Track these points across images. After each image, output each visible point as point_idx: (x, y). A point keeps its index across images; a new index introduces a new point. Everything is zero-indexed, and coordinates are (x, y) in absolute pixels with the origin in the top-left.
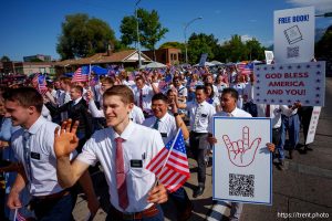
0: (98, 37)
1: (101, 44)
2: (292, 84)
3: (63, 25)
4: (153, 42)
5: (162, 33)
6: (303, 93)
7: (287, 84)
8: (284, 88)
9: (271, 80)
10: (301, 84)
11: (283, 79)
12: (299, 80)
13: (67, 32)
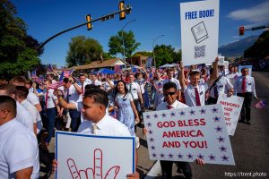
0: (92, 50)
1: (94, 55)
2: (190, 134)
3: (70, 44)
4: (130, 52)
5: (136, 46)
6: (204, 145)
7: (183, 134)
8: (181, 140)
9: (164, 129)
10: (199, 133)
11: (177, 128)
12: (196, 128)
13: (72, 48)
